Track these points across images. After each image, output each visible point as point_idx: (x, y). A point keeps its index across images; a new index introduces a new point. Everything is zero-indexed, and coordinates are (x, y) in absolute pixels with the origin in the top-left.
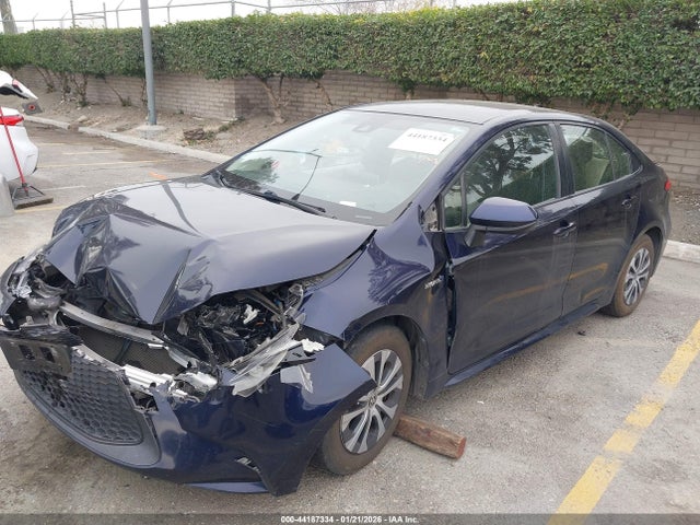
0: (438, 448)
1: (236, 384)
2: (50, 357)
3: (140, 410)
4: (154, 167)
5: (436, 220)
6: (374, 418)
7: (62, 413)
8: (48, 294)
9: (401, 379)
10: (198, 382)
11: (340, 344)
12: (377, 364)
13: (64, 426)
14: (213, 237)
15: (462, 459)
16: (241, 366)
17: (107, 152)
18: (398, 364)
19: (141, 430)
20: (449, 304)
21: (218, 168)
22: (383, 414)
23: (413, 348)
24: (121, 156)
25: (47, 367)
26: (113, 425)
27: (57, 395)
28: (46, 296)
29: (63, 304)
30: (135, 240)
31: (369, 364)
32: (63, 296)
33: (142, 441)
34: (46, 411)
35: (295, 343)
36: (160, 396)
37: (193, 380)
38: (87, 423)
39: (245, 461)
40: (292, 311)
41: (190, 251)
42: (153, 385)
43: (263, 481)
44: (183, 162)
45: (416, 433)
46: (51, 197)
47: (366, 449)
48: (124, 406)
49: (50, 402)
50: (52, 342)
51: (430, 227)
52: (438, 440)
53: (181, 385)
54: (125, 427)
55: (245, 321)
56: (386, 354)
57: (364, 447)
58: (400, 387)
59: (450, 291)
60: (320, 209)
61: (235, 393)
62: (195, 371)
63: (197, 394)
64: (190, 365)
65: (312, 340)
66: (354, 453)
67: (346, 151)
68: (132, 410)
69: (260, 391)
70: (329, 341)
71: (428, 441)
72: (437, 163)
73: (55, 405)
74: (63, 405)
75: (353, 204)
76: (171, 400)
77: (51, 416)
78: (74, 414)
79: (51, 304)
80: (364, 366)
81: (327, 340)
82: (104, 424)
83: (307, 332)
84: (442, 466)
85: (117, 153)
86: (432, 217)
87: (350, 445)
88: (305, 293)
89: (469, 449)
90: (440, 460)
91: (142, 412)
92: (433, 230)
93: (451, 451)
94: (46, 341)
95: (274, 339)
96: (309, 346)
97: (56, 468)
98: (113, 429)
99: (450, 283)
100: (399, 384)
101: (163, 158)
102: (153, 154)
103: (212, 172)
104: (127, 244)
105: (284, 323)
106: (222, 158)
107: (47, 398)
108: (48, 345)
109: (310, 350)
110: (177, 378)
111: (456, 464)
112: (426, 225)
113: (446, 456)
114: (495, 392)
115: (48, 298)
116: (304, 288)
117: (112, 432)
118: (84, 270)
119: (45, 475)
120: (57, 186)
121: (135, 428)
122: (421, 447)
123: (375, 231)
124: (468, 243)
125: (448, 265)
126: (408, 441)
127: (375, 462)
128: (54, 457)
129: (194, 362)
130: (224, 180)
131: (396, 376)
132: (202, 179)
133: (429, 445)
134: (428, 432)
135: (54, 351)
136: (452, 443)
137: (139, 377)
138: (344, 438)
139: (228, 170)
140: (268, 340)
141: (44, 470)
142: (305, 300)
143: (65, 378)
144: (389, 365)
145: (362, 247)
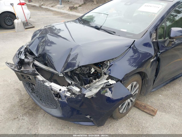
0: (148, 112)
1: (86, 93)
2: (30, 79)
3: (56, 99)
4: (61, 17)
5: (155, 37)
6: (129, 102)
7: (34, 95)
8: (30, 57)
9: (138, 90)
10: (74, 90)
11: (121, 81)
12: (132, 87)
13: (35, 100)
14: (80, 44)
15: (156, 116)
16: (88, 87)
17: (49, 13)
18: (138, 86)
19: (57, 105)
20: (157, 66)
21: (80, 18)
22: (131, 101)
23: (142, 80)
24: (52, 14)
25: (29, 81)
26: (48, 102)
27: (33, 89)
28: (30, 58)
29: (34, 61)
30: (55, 42)
31: (129, 87)
32: (34, 58)
33: (56, 108)
34: (30, 94)
35: (106, 81)
36: (63, 95)
37: (72, 88)
38: (41, 100)
39: (88, 117)
40: (105, 70)
41: (72, 49)
42: (60, 90)
43: (94, 122)
44: (69, 16)
45: (141, 106)
46: (34, 26)
47: (125, 112)
48: (51, 97)
49: (31, 91)
50: (30, 74)
51: (153, 39)
52: (148, 109)
53: (69, 90)
54: (52, 103)
55: (91, 73)
56: (135, 83)
57: (125, 111)
58: (137, 93)
59: (157, 62)
60: (114, 32)
61: (86, 96)
62: (73, 85)
63: (74, 94)
64: (71, 83)
65: (112, 79)
66: (122, 113)
67: (116, 12)
68: (54, 98)
69: (94, 97)
70: (118, 80)
71: (145, 109)
72: (156, 16)
73: (32, 92)
74: (34, 93)
75: (125, 31)
76: (66, 96)
77: (31, 96)
78: (37, 96)
79: (31, 61)
80: (128, 88)
81: (117, 80)
82: (46, 101)
83: (110, 77)
84: (149, 118)
85: (52, 13)
86: (154, 36)
87: (121, 111)
88: (110, 64)
89: (158, 112)
90: (148, 115)
91: (57, 99)
92: (154, 40)
93: (152, 113)
94: (28, 74)
95: (99, 79)
96: (111, 82)
97: (34, 109)
98: (48, 103)
99: (158, 60)
100: (137, 92)
101: (63, 15)
102: (61, 13)
103: (78, 19)
104: (52, 43)
105: (103, 74)
106: (80, 15)
107: (30, 90)
108: (29, 75)
109: (112, 83)
110: (68, 87)
111: (154, 117)
112: (152, 39)
113: (151, 115)
114: (165, 93)
115: (30, 59)
116: (110, 62)
117: (48, 104)
118: (39, 53)
119: (30, 111)
120: (36, 23)
121: (55, 104)
122: (142, 110)
123: (135, 41)
124: (166, 45)
125: (158, 53)
126: (138, 108)
127: (127, 115)
128: (33, 105)
129: (73, 82)
130: (82, 22)
131: (137, 89)
132: (75, 21)
133: (145, 110)
134: (145, 106)
135: (31, 77)
136: (153, 111)
137: (56, 87)
138: (119, 110)
139: (83, 18)
140: (97, 80)
141: (30, 109)
142: (110, 66)
143: (34, 85)
144: (135, 86)
145: (130, 47)
